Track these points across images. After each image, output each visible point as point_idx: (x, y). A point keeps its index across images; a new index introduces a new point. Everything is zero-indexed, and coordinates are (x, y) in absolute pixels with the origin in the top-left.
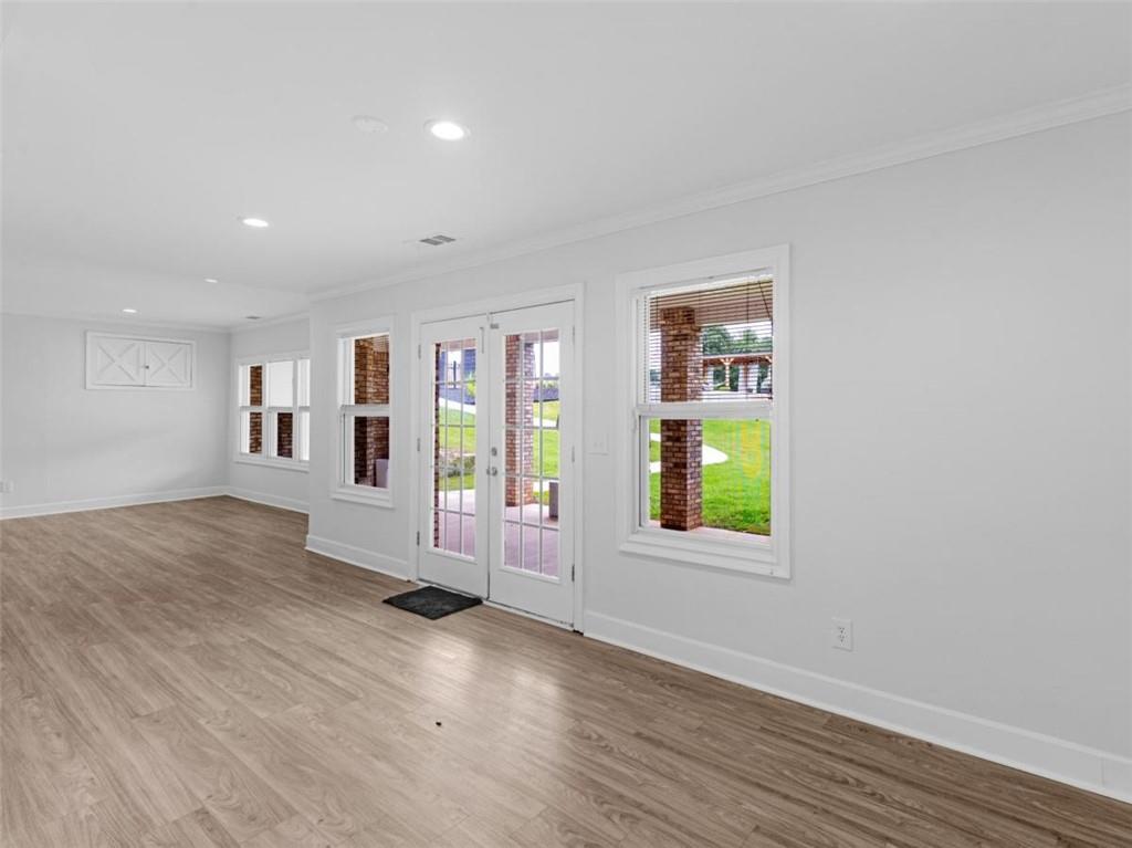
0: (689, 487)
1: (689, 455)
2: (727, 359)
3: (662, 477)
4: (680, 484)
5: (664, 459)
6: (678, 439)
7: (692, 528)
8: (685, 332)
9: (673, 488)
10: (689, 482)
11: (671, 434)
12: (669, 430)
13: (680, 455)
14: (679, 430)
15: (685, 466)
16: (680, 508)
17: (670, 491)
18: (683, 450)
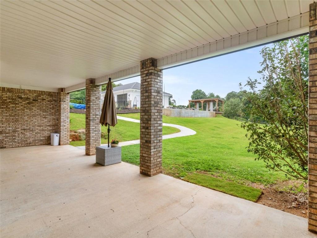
0: (152, 154)
1: (152, 136)
2: (202, 101)
3: (141, 147)
4: (148, 152)
5: (142, 138)
6: (147, 128)
7: (154, 175)
8: (150, 71)
9: (145, 154)
10: (152, 151)
11: (144, 125)
12: (144, 123)
13: (148, 136)
14: (148, 123)
15: (150, 142)
16: (148, 164)
17: (144, 155)
18: (149, 134)
